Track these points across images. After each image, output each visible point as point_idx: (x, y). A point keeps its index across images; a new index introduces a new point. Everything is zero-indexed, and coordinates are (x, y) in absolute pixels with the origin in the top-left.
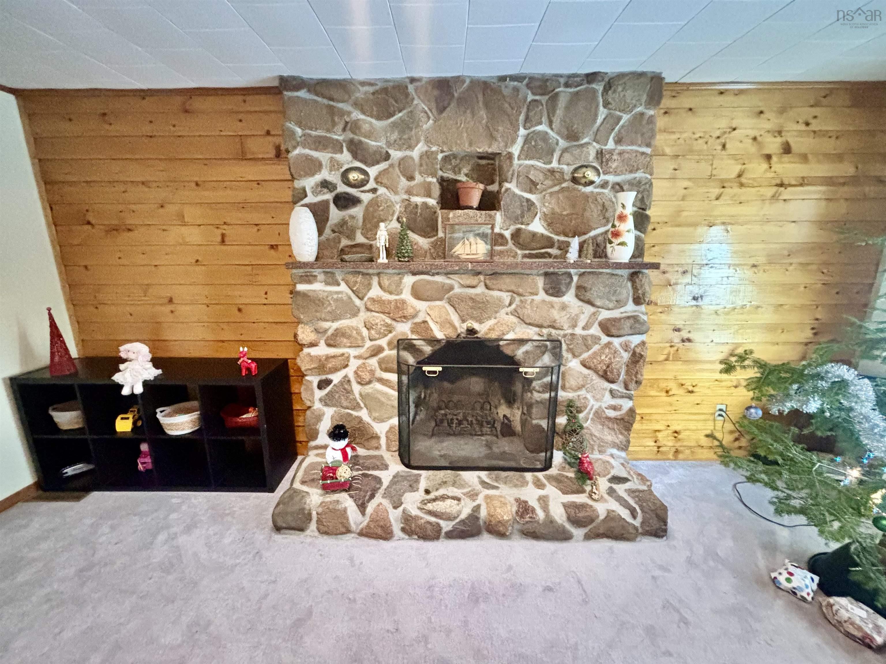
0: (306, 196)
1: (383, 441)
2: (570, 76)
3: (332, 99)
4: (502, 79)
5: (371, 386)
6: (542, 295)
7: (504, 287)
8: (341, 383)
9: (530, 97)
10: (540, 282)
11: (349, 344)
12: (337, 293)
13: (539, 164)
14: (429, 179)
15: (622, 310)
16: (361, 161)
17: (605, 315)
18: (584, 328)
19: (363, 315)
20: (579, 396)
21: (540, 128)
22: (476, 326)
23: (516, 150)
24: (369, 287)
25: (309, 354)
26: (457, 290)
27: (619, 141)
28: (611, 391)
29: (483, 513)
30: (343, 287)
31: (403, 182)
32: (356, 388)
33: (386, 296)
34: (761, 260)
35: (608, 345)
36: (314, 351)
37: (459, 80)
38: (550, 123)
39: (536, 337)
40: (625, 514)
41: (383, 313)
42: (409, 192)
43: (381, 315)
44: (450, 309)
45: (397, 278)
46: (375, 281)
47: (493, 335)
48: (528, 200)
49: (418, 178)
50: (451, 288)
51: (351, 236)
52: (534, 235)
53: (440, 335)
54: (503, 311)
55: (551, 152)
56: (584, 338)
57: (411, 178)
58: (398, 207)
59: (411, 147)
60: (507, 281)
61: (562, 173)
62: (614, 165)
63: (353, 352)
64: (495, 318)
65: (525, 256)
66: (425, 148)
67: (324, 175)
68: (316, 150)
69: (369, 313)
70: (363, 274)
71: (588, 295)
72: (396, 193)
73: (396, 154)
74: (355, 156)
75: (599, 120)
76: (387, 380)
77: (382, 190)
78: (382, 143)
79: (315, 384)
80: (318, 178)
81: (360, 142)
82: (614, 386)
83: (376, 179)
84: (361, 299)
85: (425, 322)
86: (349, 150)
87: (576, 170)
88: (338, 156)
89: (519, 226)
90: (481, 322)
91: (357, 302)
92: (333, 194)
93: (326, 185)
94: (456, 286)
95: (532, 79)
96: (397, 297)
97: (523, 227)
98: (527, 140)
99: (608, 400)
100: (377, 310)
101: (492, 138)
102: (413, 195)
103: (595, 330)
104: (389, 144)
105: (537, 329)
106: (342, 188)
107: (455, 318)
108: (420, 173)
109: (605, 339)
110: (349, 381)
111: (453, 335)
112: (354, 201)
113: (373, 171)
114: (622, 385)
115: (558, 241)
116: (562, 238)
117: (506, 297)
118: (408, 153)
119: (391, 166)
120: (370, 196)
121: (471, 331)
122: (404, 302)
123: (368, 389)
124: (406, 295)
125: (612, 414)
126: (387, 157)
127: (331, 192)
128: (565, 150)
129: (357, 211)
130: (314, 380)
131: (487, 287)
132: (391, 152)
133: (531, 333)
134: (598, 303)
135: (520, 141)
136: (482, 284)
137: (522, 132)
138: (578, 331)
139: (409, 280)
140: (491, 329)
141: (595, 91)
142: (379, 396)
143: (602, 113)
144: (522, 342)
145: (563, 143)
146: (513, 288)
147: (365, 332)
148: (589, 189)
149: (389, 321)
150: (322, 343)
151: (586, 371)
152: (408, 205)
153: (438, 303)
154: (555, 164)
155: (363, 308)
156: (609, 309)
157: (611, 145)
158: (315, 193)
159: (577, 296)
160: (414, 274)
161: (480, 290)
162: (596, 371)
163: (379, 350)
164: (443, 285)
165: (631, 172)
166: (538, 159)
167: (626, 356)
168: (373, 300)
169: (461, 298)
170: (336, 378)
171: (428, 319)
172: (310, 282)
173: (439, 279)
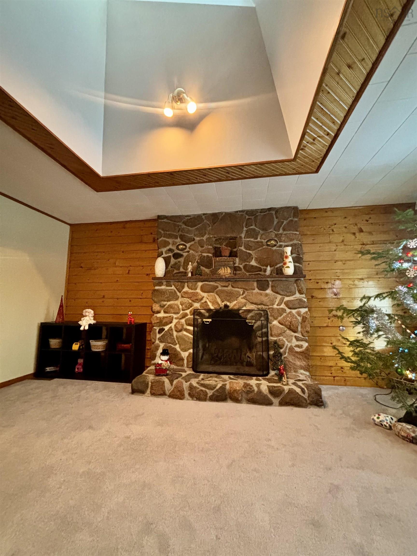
0: (163, 254)
1: (185, 361)
2: (262, 210)
3: (175, 222)
4: (237, 212)
5: (181, 332)
6: (257, 290)
7: (240, 286)
8: (168, 330)
9: (247, 217)
10: (255, 284)
11: (173, 312)
12: (171, 289)
13: (252, 240)
14: (210, 247)
15: (294, 296)
16: (184, 242)
17: (287, 299)
18: (277, 305)
19: (180, 299)
20: (279, 339)
21: (252, 227)
22: (228, 304)
23: (243, 235)
24: (183, 287)
25: (156, 317)
26: (220, 288)
27: (284, 230)
28: (295, 337)
29: (228, 387)
30: (173, 287)
31: (200, 249)
32: (175, 333)
33: (190, 291)
35: (290, 313)
36: (159, 315)
37: (221, 213)
38: (256, 226)
39: (256, 309)
40: (298, 391)
41: (188, 298)
43: (188, 299)
44: (217, 297)
45: (194, 283)
46: (186, 284)
47: (236, 308)
48: (249, 253)
50: (217, 287)
51: (179, 269)
52: (252, 266)
53: (212, 308)
54: (240, 298)
55: (257, 235)
56: (278, 310)
57: (202, 247)
58: (197, 257)
59: (203, 236)
60: (240, 284)
61: (262, 242)
62: (283, 239)
63: (175, 316)
64: (237, 300)
65: (249, 275)
66: (208, 236)
67: (170, 247)
68: (168, 238)
69: (182, 299)
70: (181, 282)
72: (197, 252)
73: (197, 239)
74: (182, 239)
75: (275, 223)
76: (188, 330)
77: (191, 252)
78: (192, 235)
79: (157, 331)
80: (168, 248)
81: (184, 235)
82: (296, 334)
83: (189, 248)
84: (180, 292)
85: (206, 302)
86: (180, 238)
87: (267, 242)
88: (176, 240)
89: (246, 263)
90: (230, 302)
91: (178, 294)
92: (173, 253)
93: (170, 250)
94: (219, 286)
95: (248, 211)
96: (194, 291)
97: (248, 263)
98: (247, 231)
99: (295, 342)
100: (186, 297)
101: (233, 231)
102: (203, 253)
103: (283, 306)
104: (195, 235)
105: (256, 305)
106: (176, 251)
107: (219, 300)
108: (206, 245)
109: (288, 310)
110: (172, 329)
111: (218, 308)
112: (181, 256)
113: (188, 245)
114: (300, 334)
115: (263, 269)
116: (265, 267)
117: (241, 291)
118: (202, 238)
119: (195, 243)
120: (187, 254)
121: (226, 306)
122: (197, 293)
123: (180, 334)
124: (198, 291)
125: (298, 350)
126: (194, 240)
128: (263, 234)
129: (182, 260)
130: (157, 329)
131: (233, 287)
132: (195, 238)
133: (253, 307)
134: (282, 293)
135: (244, 232)
136: (230, 286)
137: (245, 229)
138: (275, 306)
139: (200, 284)
140: (235, 305)
141: (272, 214)
142: (185, 337)
143: (276, 221)
144: (249, 311)
145: (261, 232)
146: (244, 287)
147: (180, 307)
148: (275, 248)
149: (191, 302)
150: (162, 311)
151: (281, 326)
152: (201, 257)
153: (211, 294)
154: (259, 239)
155: (180, 297)
156: (287, 296)
157: (281, 231)
158: (166, 253)
159: (272, 290)
160: (202, 282)
161: (230, 288)
162: (286, 326)
163: (186, 315)
164: (213, 286)
165: (291, 241)
166: (252, 238)
167: (299, 318)
168: (185, 293)
169: (222, 291)
170: (166, 328)
172: (161, 286)
173: (211, 283)
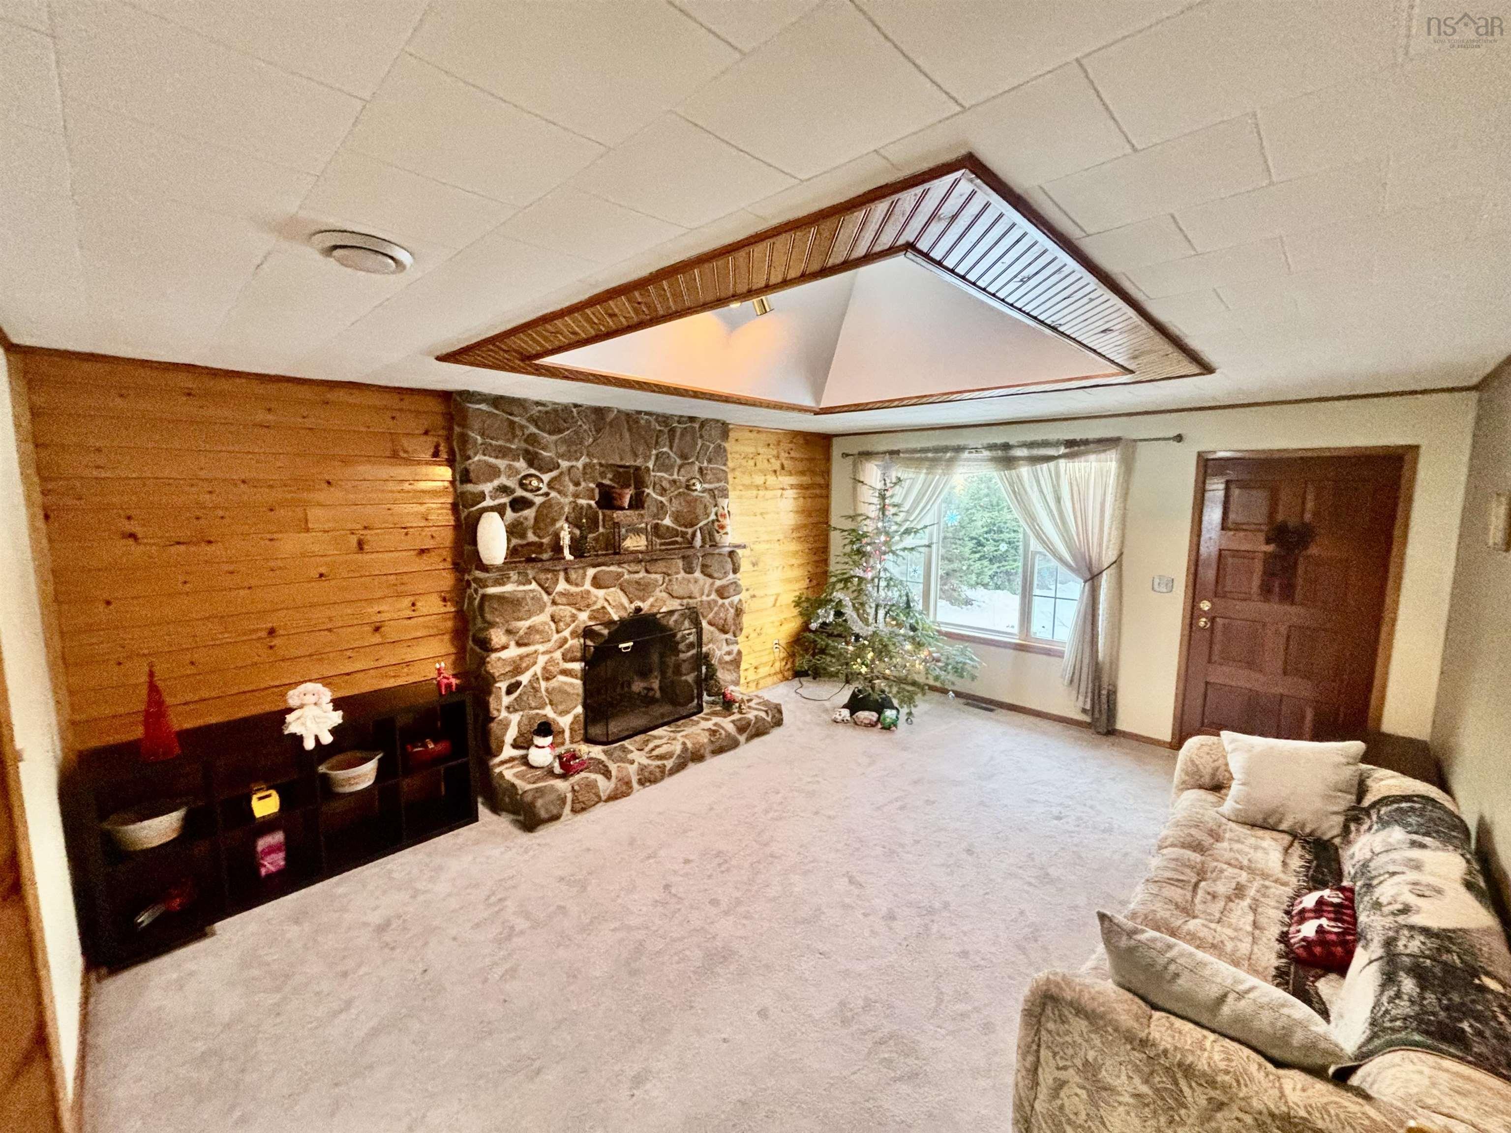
0: (486, 500)
1: (567, 734)
2: (681, 416)
3: (511, 414)
4: (639, 412)
5: (556, 680)
6: (682, 575)
7: (657, 570)
8: (529, 681)
9: (658, 428)
10: (680, 563)
11: (538, 641)
12: (529, 591)
13: (666, 476)
14: (591, 485)
15: (727, 578)
16: (536, 469)
17: (718, 583)
18: (708, 595)
19: (550, 610)
20: (711, 649)
21: (665, 449)
22: (640, 605)
23: (651, 465)
24: (556, 582)
25: (499, 659)
26: (626, 576)
27: (709, 461)
28: (726, 641)
30: (534, 586)
31: (571, 488)
32: (543, 684)
33: (573, 589)
34: (781, 537)
35: (723, 605)
36: (504, 654)
37: (609, 409)
38: (671, 448)
39: (680, 608)
40: (763, 715)
41: (569, 605)
42: (576, 496)
43: (567, 607)
44: (622, 594)
45: (581, 571)
46: (562, 576)
47: (655, 610)
48: (661, 502)
49: (583, 484)
50: (622, 575)
51: (525, 536)
52: (668, 527)
53: (616, 618)
54: (658, 590)
55: (672, 466)
56: (709, 603)
57: (577, 484)
58: (566, 508)
59: (577, 459)
60: (661, 566)
61: (680, 482)
62: (708, 477)
63: (541, 648)
64: (653, 596)
65: (661, 544)
66: (588, 460)
67: (503, 480)
68: (497, 457)
69: (555, 608)
70: (551, 572)
71: (709, 570)
72: (565, 495)
73: (564, 464)
74: (531, 464)
75: (698, 447)
76: (573, 671)
77: (553, 494)
78: (553, 455)
79: (504, 690)
80: (496, 483)
81: (537, 453)
82: (727, 636)
83: (549, 485)
84: (549, 593)
85: (603, 608)
86: (525, 459)
87: (688, 481)
88: (515, 464)
89: (656, 521)
90: (644, 601)
91: (545, 597)
92: (511, 498)
93: (504, 490)
94: (626, 573)
95: (658, 415)
96: (580, 589)
97: (659, 522)
98: (657, 458)
99: (726, 648)
100: (563, 602)
101: (636, 455)
102: (579, 498)
103: (714, 596)
104: (561, 456)
105: (679, 601)
106: (520, 493)
107: (625, 601)
108: (584, 480)
109: (720, 601)
110: (537, 679)
111: (625, 615)
112: (528, 504)
113: (546, 477)
114: (732, 634)
115: (681, 531)
116: (684, 529)
117: (659, 577)
118: (574, 463)
119: (561, 473)
120: (543, 499)
121: (638, 610)
122: (588, 592)
123: (554, 683)
124: (587, 585)
125: (727, 658)
126: (558, 466)
127: (508, 495)
128: (680, 467)
129: (529, 513)
130: (503, 685)
131: (647, 571)
132: (561, 462)
133: (675, 604)
134: (716, 575)
135: (653, 458)
136: (643, 570)
137: (654, 452)
138: (704, 598)
139: (591, 572)
140: (652, 606)
141: (694, 428)
142: (566, 687)
143: (700, 442)
144: (672, 612)
145: (679, 462)
146: (664, 570)
147: (553, 626)
148: (696, 493)
149: (574, 611)
150: (512, 643)
151: (712, 628)
152: (576, 507)
153: (613, 589)
154: (675, 477)
155: (549, 604)
156: (720, 579)
157: (705, 464)
158: (493, 498)
159: (702, 572)
160: (594, 566)
161: (642, 574)
162: (717, 627)
163: (564, 641)
164: (616, 573)
165: (718, 482)
166: (665, 472)
167: (732, 611)
168: (561, 594)
169: (629, 582)
170: (525, 679)
171: (606, 604)
172: (503, 584)
173: (612, 568)
